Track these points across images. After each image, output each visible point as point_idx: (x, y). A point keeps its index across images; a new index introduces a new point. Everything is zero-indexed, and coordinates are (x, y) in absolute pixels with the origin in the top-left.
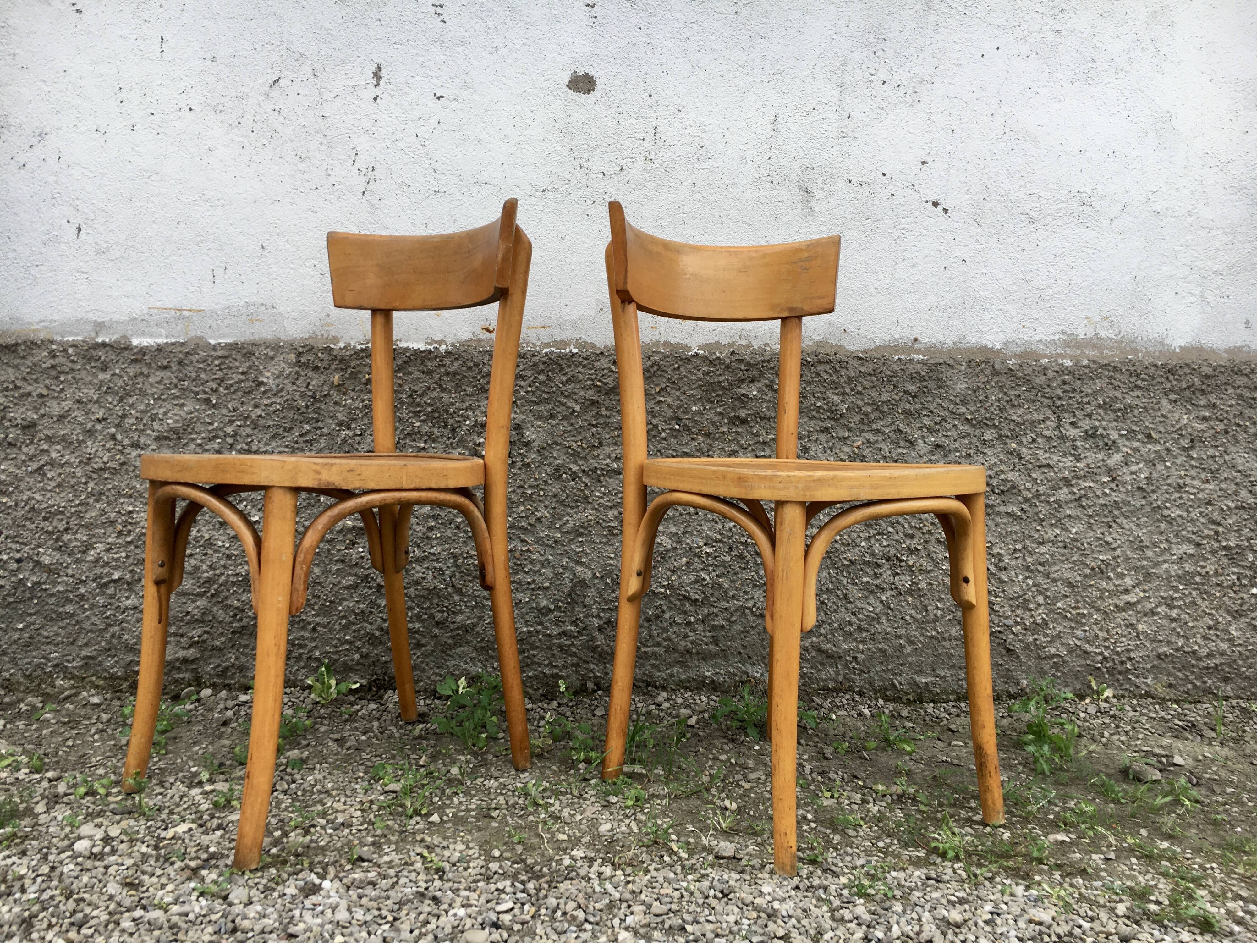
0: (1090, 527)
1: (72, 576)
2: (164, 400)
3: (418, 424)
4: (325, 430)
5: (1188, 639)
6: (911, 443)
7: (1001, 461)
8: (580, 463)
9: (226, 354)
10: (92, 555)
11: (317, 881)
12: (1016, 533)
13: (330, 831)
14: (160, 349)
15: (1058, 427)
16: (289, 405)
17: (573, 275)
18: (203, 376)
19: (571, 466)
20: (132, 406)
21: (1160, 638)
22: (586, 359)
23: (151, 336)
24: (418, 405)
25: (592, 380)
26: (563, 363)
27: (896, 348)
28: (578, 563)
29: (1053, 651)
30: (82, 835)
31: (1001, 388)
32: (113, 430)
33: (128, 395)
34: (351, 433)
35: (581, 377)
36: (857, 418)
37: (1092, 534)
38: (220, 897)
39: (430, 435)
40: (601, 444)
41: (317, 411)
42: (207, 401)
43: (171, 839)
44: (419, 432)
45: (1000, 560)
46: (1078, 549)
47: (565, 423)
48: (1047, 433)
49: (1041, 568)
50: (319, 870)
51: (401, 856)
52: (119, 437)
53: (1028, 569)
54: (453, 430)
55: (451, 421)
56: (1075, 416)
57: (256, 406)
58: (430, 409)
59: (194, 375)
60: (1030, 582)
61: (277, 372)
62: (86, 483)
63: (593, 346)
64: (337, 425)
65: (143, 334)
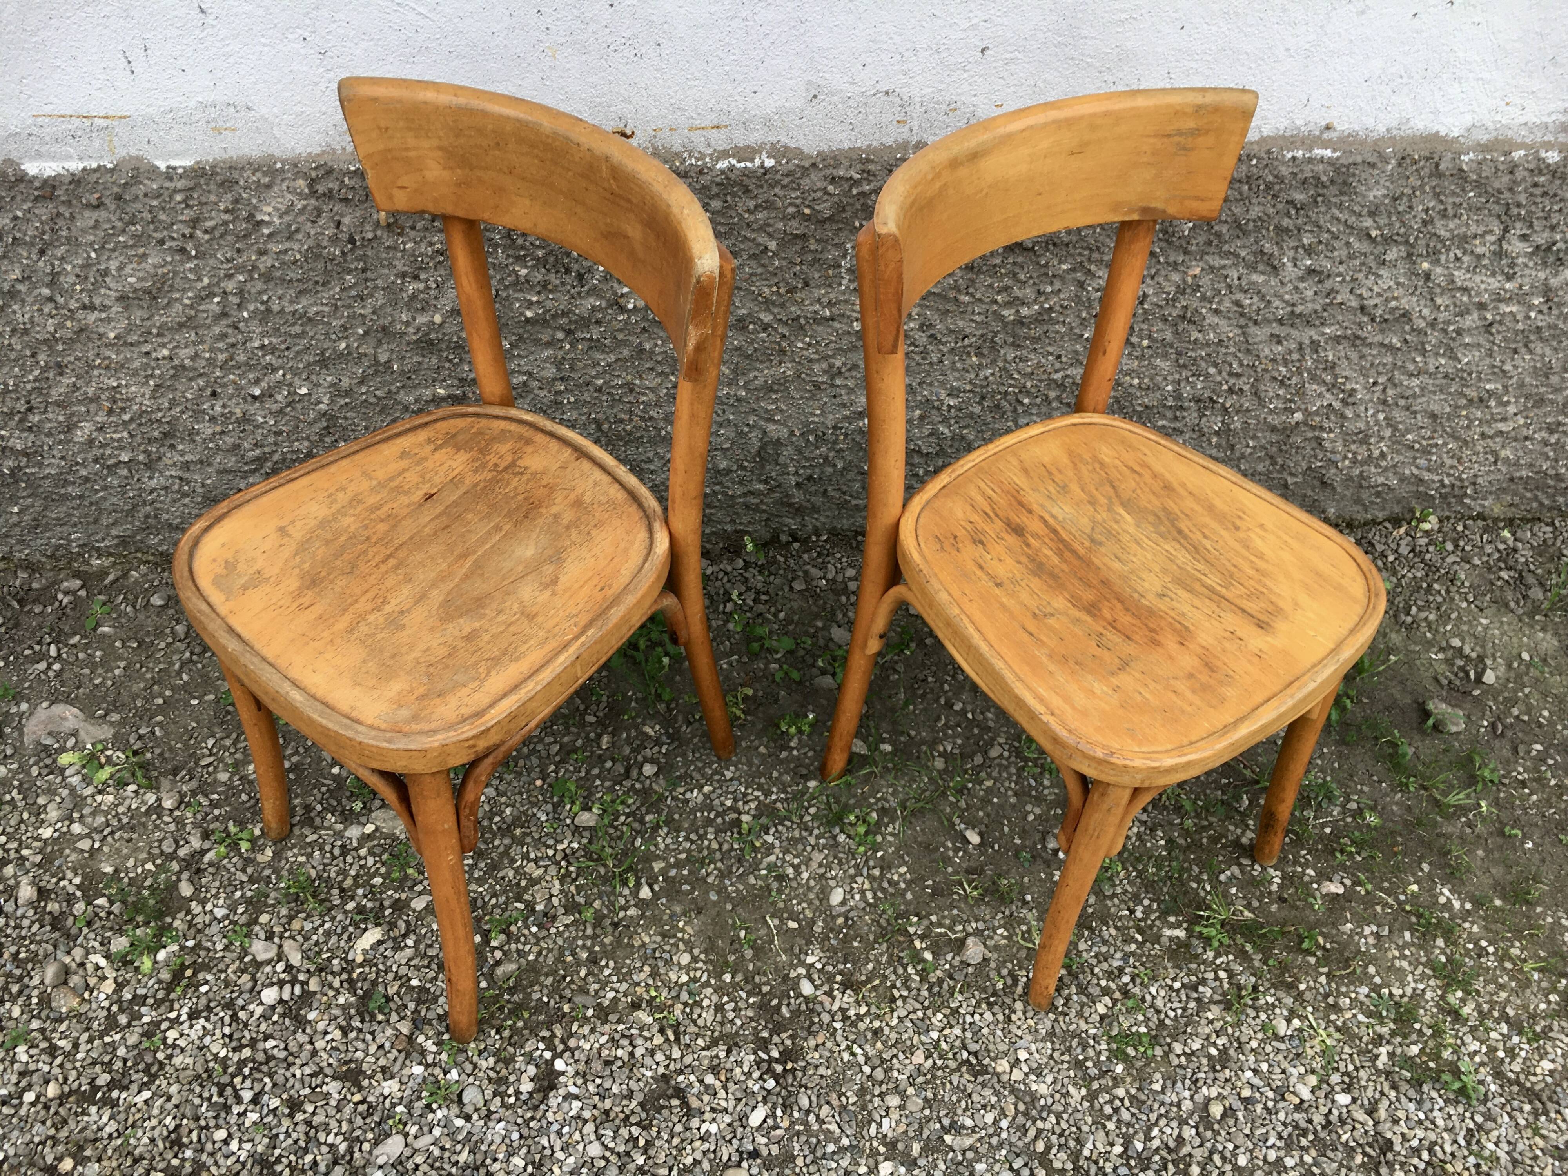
0: (1491, 356)
1: (63, 458)
2: (114, 250)
3: (524, 272)
4: (380, 283)
5: (1557, 461)
6: (1274, 268)
7: (1398, 284)
8: (776, 311)
9: (191, 184)
10: (79, 436)
11: (548, 1055)
12: (1385, 365)
13: (534, 929)
14: (77, 181)
15: (1500, 240)
16: (314, 253)
17: (766, 43)
18: (162, 216)
19: (762, 316)
20: (62, 259)
21: (1522, 462)
22: (787, 175)
23: (53, 158)
24: (522, 248)
25: (797, 206)
26: (751, 184)
27: (1292, 141)
28: (770, 420)
29: (1381, 480)
30: (259, 959)
31: (1437, 196)
32: (46, 292)
33: (50, 244)
34: (421, 286)
35: (779, 204)
36: (1201, 239)
37: (1488, 361)
38: (452, 1101)
39: (544, 285)
40: (806, 284)
41: (363, 258)
42: (182, 251)
43: (361, 965)
44: (528, 281)
45: (1350, 395)
46: (1462, 378)
47: (753, 263)
48: (1479, 250)
49: (1402, 402)
50: (545, 1033)
51: (624, 986)
52: (61, 300)
53: (1385, 402)
54: (580, 277)
55: (575, 267)
56: (1531, 226)
57: (262, 253)
58: (540, 253)
59: (147, 216)
60: (1381, 416)
61: (283, 208)
62: (34, 355)
63: (799, 153)
64: (396, 275)
65: (39, 155)
